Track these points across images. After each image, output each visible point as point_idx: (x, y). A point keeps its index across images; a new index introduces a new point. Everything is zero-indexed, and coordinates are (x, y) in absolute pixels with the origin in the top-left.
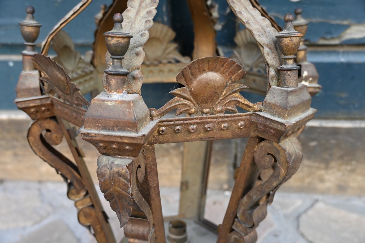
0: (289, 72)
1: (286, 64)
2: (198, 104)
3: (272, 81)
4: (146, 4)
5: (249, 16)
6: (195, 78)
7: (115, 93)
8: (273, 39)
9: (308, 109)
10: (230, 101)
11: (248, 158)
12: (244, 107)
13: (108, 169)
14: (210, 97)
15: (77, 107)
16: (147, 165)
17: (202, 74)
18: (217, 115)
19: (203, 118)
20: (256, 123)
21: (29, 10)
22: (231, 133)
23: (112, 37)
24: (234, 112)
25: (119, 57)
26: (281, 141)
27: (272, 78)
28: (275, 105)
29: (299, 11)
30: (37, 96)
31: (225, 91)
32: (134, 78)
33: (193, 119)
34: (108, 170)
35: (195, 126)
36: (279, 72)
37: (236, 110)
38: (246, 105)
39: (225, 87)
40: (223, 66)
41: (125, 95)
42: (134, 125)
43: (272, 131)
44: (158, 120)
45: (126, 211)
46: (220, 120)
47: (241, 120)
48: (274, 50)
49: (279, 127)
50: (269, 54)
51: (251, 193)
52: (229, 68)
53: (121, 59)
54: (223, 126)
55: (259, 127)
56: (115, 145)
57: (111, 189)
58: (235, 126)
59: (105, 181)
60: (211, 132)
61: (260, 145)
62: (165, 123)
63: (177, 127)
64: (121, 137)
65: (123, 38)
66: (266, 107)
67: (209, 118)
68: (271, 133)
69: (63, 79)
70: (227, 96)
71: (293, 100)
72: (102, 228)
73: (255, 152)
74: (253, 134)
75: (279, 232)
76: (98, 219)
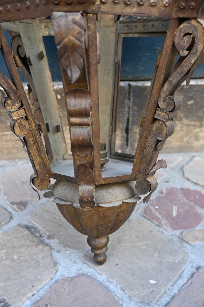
11: (169, 42)
13: (64, 18)
16: (89, 37)
20: (178, 1)
22: (157, 10)
26: (199, 17)
34: (64, 20)
45: (77, 66)
51: (171, 79)
54: (152, 1)
55: (181, 4)
57: (66, 40)
58: (161, 3)
59: (60, 31)
60: (143, 7)
61: (180, 28)
72: (35, 141)
73: (175, 36)
74: (174, 16)
75: (169, 179)
76: (31, 131)
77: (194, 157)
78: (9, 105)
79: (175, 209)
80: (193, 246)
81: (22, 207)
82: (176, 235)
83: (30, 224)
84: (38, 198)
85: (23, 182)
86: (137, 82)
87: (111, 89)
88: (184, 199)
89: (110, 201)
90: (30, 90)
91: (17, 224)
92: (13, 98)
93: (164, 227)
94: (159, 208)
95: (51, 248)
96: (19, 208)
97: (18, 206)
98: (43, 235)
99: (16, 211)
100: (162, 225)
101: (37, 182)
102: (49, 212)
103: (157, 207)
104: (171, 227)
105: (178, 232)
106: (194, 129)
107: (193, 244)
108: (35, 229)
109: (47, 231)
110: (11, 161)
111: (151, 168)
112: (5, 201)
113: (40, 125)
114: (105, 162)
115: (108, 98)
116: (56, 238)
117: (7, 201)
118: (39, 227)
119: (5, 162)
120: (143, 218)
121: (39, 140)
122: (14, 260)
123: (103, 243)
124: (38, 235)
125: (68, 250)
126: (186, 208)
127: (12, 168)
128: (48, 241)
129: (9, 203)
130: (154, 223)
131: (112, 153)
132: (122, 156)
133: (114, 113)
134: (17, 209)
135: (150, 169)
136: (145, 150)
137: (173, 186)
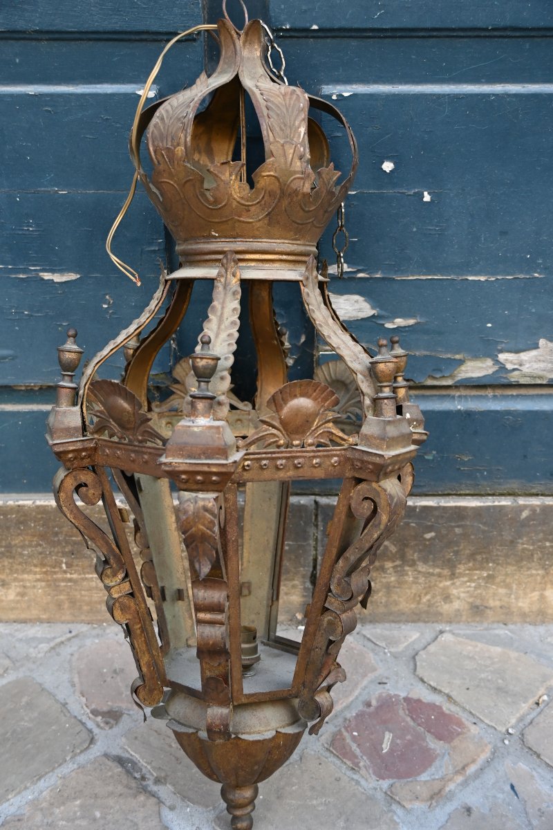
0: (386, 401)
1: (381, 392)
2: (287, 434)
3: (368, 411)
4: (225, 326)
5: (339, 340)
6: (286, 404)
7: (202, 418)
8: (366, 366)
9: (409, 445)
10: (323, 432)
12: (339, 440)
13: (192, 503)
14: (301, 426)
15: (141, 445)
16: (227, 509)
17: (293, 399)
18: (308, 449)
19: (293, 451)
20: (352, 459)
21: (71, 332)
22: (323, 471)
23: (201, 358)
24: (326, 445)
25: (206, 380)
26: (381, 480)
27: (368, 407)
28: (372, 436)
29: (396, 339)
30: (77, 437)
31: (317, 420)
32: (220, 404)
33: (282, 452)
34: (192, 505)
35: (284, 461)
36: (375, 401)
37: (329, 443)
38: (340, 437)
39: (317, 415)
40: (315, 391)
41: (212, 421)
42: (223, 452)
43: (371, 467)
44: (245, 452)
45: (208, 558)
46: (312, 454)
47: (335, 455)
48: (369, 378)
49: (378, 460)
50: (363, 382)
51: (347, 554)
52: (322, 394)
53: (208, 382)
54: (314, 461)
55: (355, 463)
56: (200, 476)
57: (194, 529)
58: (328, 463)
59: (187, 518)
60: (301, 470)
61: (357, 489)
62: (252, 457)
63: (264, 462)
64: (208, 465)
65: (213, 359)
66: (362, 441)
67: (299, 452)
68: (369, 468)
69: (130, 409)
70: (320, 426)
71: (392, 431)
72: (143, 629)
73: (351, 498)
74: (348, 474)
75: (387, 678)
76: (138, 614)
77: (441, 632)
78: (108, 577)
79: (389, 739)
80: (408, 811)
81: (112, 721)
82: (381, 789)
83: (125, 755)
84: (143, 718)
85: (115, 671)
86: (329, 497)
87: (273, 525)
88: (409, 719)
89: (257, 730)
90: (137, 528)
91: (103, 753)
92: (114, 565)
93: (363, 772)
94: (359, 735)
95: (160, 802)
96: (107, 723)
97: (104, 719)
98: (147, 776)
99: (102, 728)
100: (359, 768)
101: (142, 693)
102: (159, 734)
103: (355, 734)
104: (374, 773)
105: (385, 784)
106: (440, 582)
107: (408, 806)
108: (134, 764)
109: (154, 768)
110: (95, 626)
111: (321, 680)
112: (82, 707)
113: (150, 588)
114: (253, 661)
115: (267, 540)
116: (170, 784)
117: (85, 707)
118: (141, 761)
119: (84, 628)
120: (328, 754)
121: (149, 628)
122: (95, 820)
123: (247, 798)
124: (137, 775)
125: (188, 806)
126: (409, 737)
127: (97, 641)
128: (154, 788)
129: (88, 711)
130: (345, 763)
131: (271, 636)
132: (287, 645)
133: (277, 569)
134: (102, 725)
135: (319, 683)
136: (312, 654)
137: (392, 693)
